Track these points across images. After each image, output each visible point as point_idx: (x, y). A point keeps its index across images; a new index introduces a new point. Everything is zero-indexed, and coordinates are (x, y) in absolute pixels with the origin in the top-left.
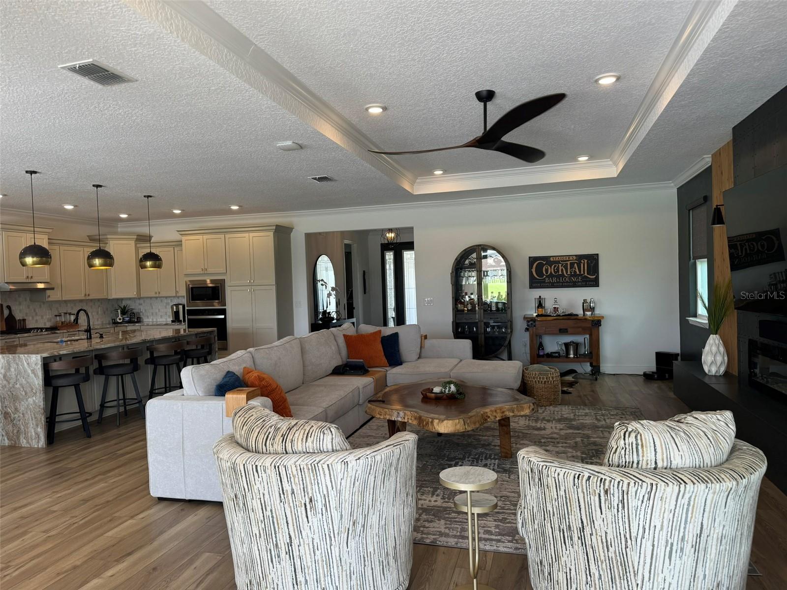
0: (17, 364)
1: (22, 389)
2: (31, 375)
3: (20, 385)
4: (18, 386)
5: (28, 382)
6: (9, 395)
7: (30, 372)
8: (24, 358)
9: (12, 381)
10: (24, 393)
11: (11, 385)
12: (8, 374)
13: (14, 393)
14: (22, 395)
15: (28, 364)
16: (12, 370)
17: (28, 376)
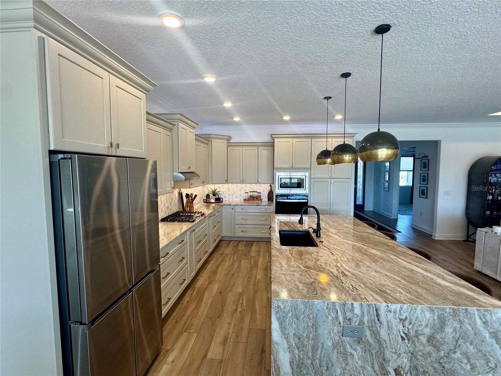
0: (461, 322)
1: (466, 361)
2: (488, 339)
3: (463, 354)
4: (458, 355)
5: (481, 351)
6: (435, 369)
7: (487, 335)
8: (476, 313)
9: (445, 348)
10: (469, 367)
11: (442, 354)
12: (438, 336)
13: (447, 366)
14: (463, 369)
15: (485, 323)
16: (449, 330)
17: (483, 341)
